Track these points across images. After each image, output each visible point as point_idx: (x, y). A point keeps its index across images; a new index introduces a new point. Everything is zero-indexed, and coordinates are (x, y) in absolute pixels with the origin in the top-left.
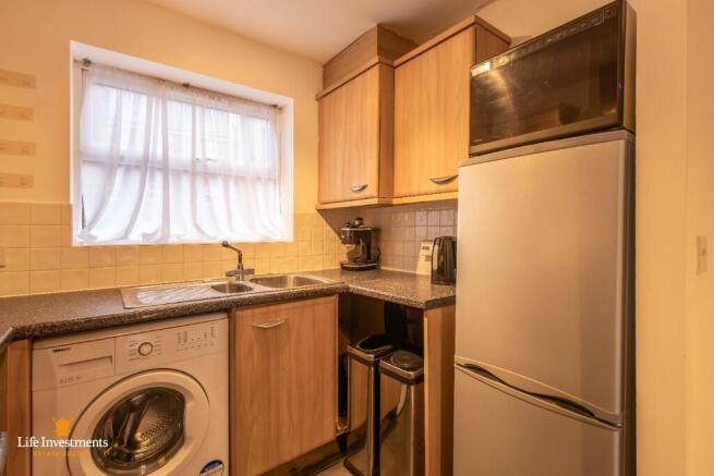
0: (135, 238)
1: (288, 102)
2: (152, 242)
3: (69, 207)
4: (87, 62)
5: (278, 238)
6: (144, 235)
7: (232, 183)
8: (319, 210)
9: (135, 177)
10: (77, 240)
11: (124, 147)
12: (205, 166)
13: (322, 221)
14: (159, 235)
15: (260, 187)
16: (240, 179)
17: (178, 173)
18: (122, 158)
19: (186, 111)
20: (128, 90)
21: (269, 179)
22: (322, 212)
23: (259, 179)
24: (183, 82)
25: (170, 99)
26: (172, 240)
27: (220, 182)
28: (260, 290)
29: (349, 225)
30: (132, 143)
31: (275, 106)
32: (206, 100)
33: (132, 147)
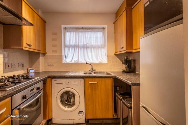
0: (73, 62)
1: (105, 26)
2: (76, 62)
3: (62, 55)
4: (65, 28)
5: (104, 62)
6: (75, 61)
7: (92, 48)
8: (115, 55)
9: (73, 49)
10: (64, 62)
11: (71, 43)
12: (86, 45)
13: (116, 58)
14: (77, 61)
15: (99, 49)
16: (94, 47)
17: (81, 48)
18: (71, 45)
19: (83, 33)
20: (72, 32)
21: (102, 47)
22: (116, 55)
23: (99, 47)
24: (82, 27)
25: (79, 32)
26: (80, 62)
27: (90, 49)
28: (93, 74)
29: (124, 59)
30: (73, 42)
31: (103, 28)
32: (86, 30)
33: (72, 43)
